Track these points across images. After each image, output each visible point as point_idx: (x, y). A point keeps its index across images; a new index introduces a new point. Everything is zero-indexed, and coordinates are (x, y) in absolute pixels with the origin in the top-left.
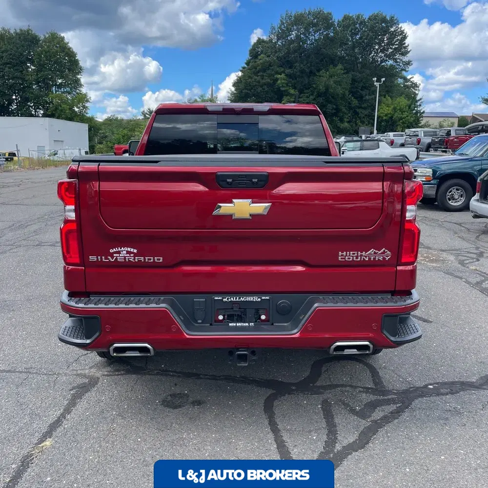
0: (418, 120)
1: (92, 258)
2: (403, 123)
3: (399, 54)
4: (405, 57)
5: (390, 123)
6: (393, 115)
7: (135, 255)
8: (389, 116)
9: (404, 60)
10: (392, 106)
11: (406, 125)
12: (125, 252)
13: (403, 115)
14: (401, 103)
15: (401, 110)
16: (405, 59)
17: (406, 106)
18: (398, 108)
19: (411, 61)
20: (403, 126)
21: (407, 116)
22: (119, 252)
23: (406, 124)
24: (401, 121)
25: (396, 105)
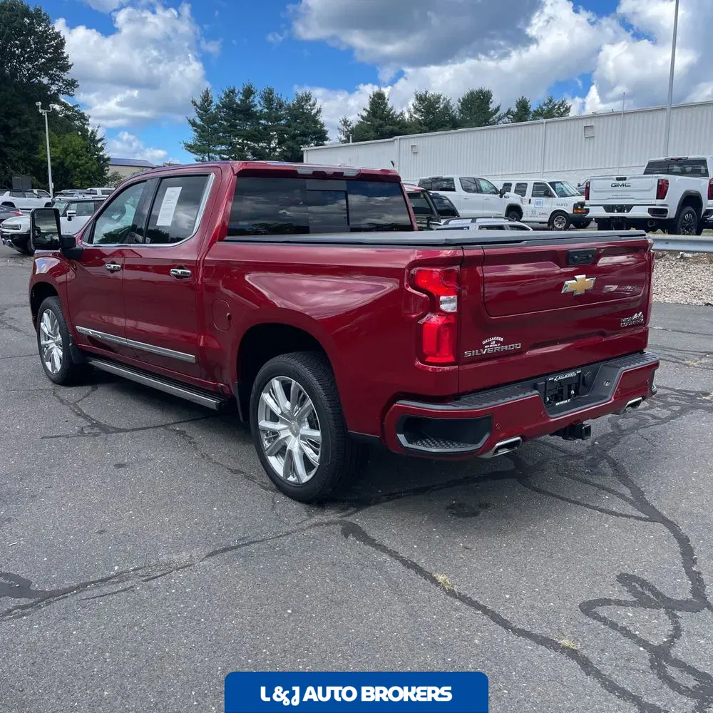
0: (103, 170)
1: (468, 354)
2: (81, 172)
3: (57, 68)
4: (65, 73)
5: (60, 172)
6: (64, 159)
7: (502, 344)
8: (58, 160)
9: (65, 78)
10: (61, 147)
11: (86, 176)
12: (494, 342)
13: (80, 160)
14: (74, 143)
15: (74, 152)
16: (66, 76)
17: (82, 148)
18: (70, 149)
19: (76, 81)
20: (81, 177)
21: (87, 163)
22: (489, 344)
23: (85, 173)
24: (78, 169)
25: (66, 146)
